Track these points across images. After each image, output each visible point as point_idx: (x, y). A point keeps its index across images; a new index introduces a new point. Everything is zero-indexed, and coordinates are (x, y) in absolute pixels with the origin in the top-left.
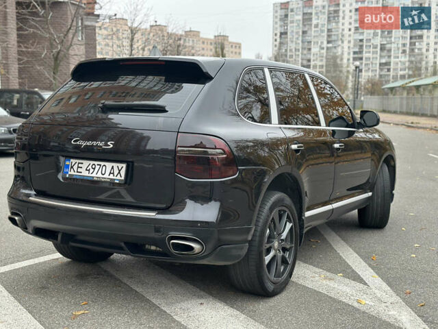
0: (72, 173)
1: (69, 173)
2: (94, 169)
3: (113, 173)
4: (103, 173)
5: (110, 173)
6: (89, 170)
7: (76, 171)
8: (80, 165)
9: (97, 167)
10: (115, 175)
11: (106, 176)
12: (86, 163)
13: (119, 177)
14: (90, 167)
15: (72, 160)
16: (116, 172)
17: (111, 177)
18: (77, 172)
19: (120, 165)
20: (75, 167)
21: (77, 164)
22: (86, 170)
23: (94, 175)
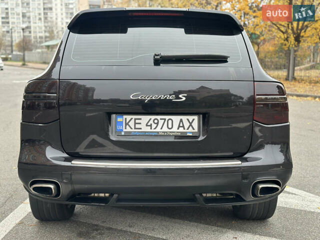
0: (128, 129)
1: (124, 130)
2: (157, 124)
3: (183, 126)
4: (170, 126)
5: (179, 126)
6: (151, 125)
7: (133, 127)
8: (137, 121)
9: (161, 122)
10: (186, 128)
11: (175, 129)
12: (145, 119)
13: (191, 130)
14: (151, 122)
15: (125, 117)
16: (187, 125)
17: (181, 130)
18: (135, 128)
19: (191, 118)
20: (132, 124)
21: (133, 120)
22: (147, 125)
23: (158, 130)
